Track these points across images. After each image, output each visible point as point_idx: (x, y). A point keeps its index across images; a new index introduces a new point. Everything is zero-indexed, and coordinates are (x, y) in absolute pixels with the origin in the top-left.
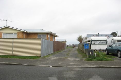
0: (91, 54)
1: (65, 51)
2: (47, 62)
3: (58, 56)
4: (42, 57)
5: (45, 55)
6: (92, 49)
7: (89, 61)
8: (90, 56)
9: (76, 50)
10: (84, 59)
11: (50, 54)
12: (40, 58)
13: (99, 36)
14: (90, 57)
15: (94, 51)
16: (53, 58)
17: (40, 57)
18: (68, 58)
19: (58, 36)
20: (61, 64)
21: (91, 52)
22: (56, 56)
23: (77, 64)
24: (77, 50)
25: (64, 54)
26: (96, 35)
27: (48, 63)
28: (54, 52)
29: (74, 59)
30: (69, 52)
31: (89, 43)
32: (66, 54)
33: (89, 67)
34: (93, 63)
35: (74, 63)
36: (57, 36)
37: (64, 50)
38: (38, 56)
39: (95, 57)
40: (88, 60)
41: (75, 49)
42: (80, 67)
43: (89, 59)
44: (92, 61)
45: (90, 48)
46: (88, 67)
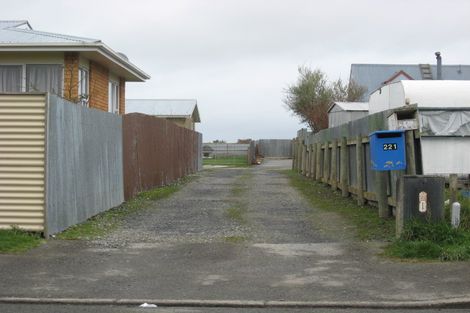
0: (423, 207)
1: (208, 192)
2: (109, 273)
3: (169, 227)
4: (52, 232)
5: (73, 221)
6: (429, 169)
7: (413, 264)
8: (416, 224)
9: (284, 181)
10: (376, 246)
11: (102, 215)
12: (44, 242)
13: (439, 77)
14: (415, 230)
15: (447, 185)
16: (139, 240)
17: (42, 235)
18: (250, 239)
19: (146, 78)
20: (217, 283)
21: (423, 196)
22: (157, 229)
23: (335, 283)
24: (293, 185)
25: (210, 213)
26: (422, 67)
27: (119, 281)
28: (127, 195)
29: (300, 246)
30: (235, 192)
31: (408, 125)
32: (221, 210)
33: (433, 307)
34: (451, 273)
35: (314, 279)
36: (139, 77)
37: (192, 185)
38: (22, 232)
39: (455, 234)
40: (408, 256)
41: (273, 172)
42: (363, 307)
43: (416, 243)
44: (438, 263)
45: (414, 166)
46: (427, 307)
